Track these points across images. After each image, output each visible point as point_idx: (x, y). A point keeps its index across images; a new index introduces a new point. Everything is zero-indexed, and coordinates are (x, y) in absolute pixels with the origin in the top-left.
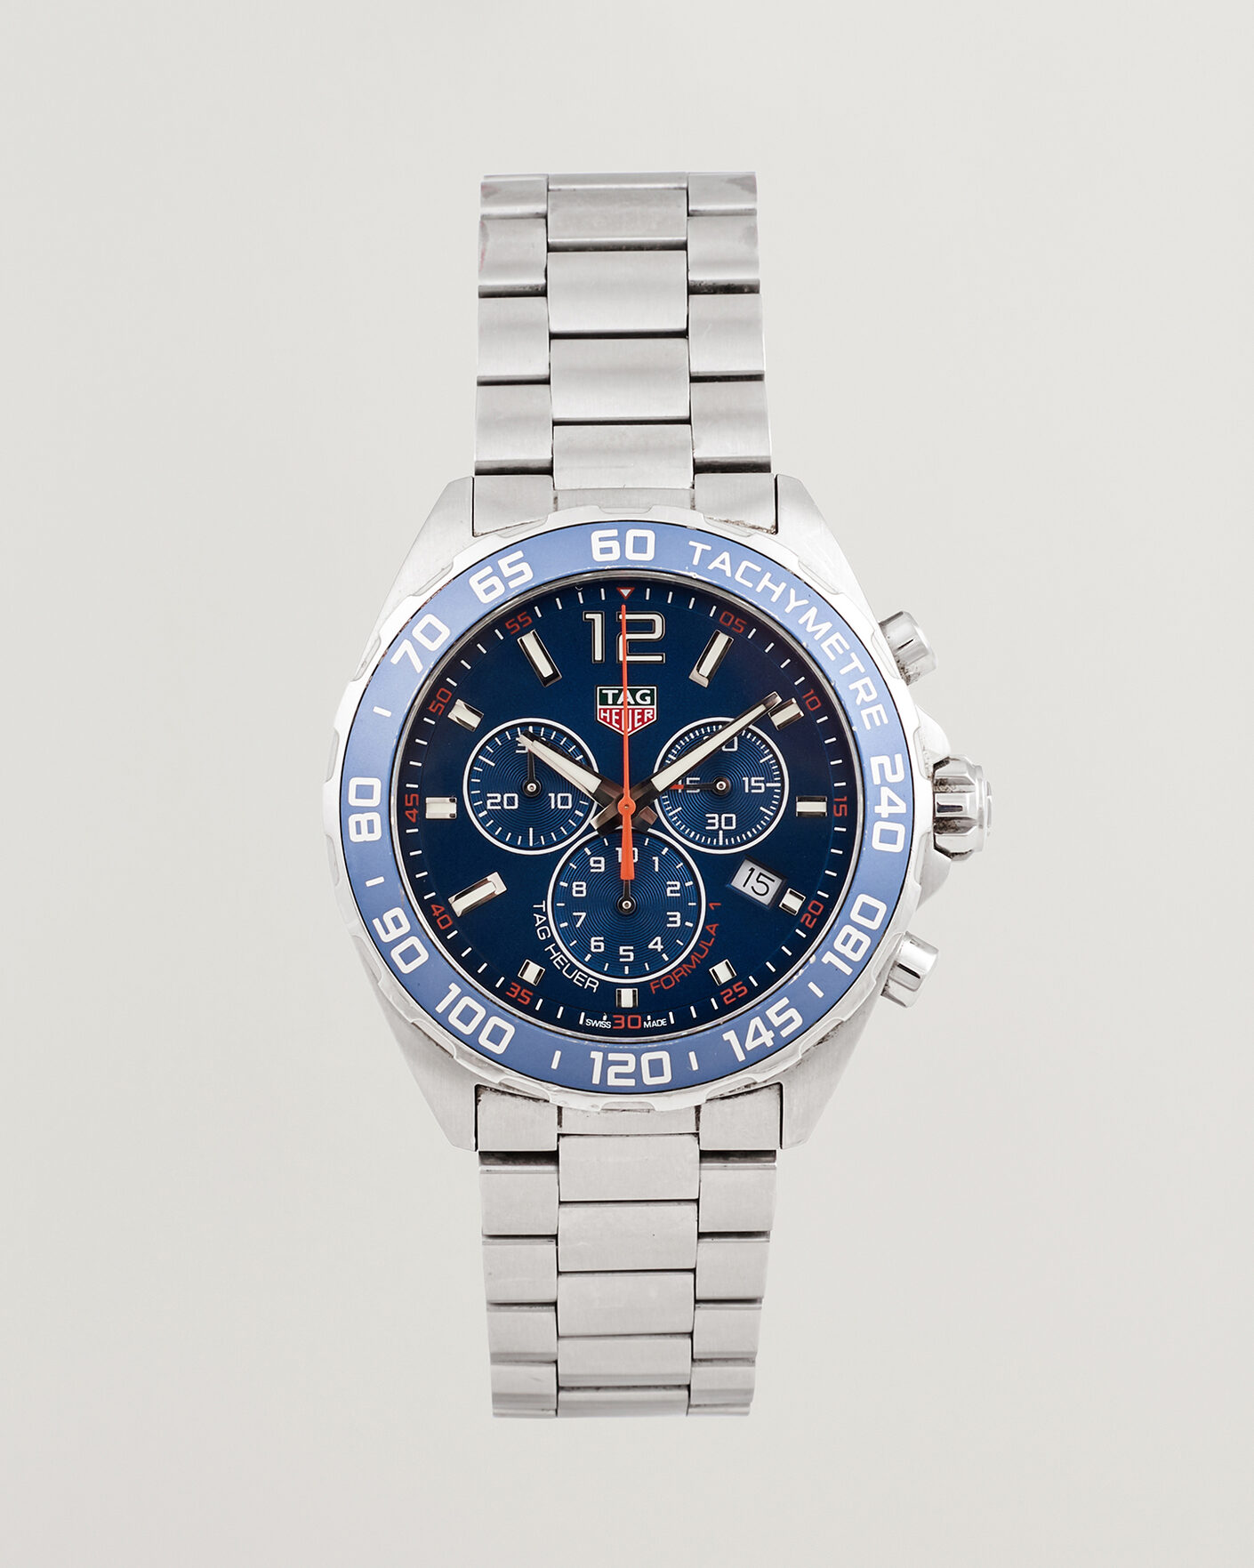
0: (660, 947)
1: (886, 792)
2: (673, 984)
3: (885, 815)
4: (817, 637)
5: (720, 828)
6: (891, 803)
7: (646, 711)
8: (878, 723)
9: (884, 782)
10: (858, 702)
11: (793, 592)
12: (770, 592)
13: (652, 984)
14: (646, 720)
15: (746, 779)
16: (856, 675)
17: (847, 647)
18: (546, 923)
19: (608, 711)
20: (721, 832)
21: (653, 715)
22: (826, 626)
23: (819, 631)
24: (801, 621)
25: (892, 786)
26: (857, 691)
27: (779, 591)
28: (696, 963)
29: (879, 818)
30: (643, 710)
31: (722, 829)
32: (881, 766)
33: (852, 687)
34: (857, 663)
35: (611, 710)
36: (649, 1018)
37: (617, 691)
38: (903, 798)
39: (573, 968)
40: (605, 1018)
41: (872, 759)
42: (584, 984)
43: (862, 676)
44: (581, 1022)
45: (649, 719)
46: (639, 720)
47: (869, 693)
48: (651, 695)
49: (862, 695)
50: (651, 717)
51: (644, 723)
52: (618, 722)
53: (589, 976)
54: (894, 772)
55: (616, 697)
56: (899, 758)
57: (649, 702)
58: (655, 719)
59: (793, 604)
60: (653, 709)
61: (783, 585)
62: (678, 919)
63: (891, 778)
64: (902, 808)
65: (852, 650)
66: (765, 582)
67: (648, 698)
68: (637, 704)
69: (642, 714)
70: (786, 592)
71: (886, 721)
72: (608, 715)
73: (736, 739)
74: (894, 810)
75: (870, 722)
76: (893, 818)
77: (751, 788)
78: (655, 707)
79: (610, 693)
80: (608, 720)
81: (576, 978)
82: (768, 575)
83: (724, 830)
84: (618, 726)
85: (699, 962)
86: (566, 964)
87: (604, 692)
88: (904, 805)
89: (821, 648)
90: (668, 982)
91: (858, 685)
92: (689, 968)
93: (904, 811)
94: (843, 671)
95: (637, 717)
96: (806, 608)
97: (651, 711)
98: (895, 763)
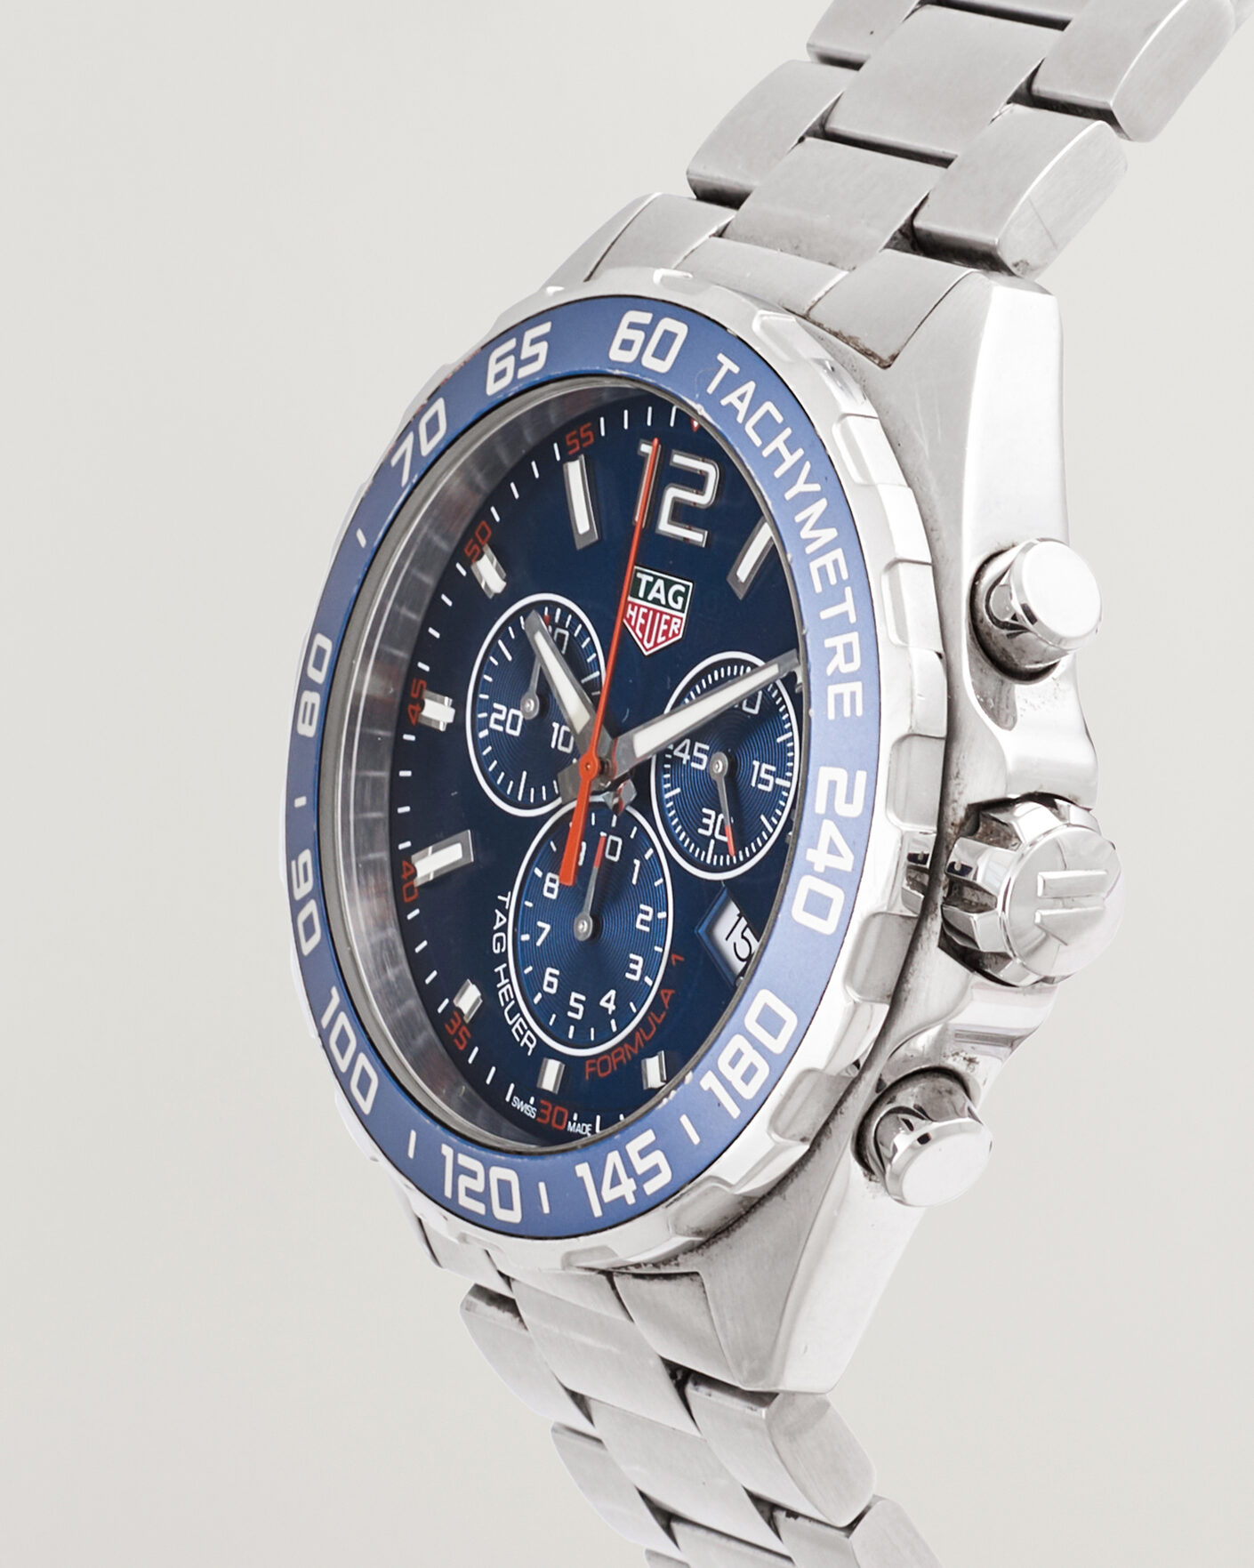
0: (611, 1007)
1: (829, 830)
2: (609, 1072)
3: (819, 868)
4: (809, 549)
5: (713, 836)
6: (833, 849)
7: (674, 620)
8: (847, 713)
9: (831, 813)
10: (830, 670)
11: (807, 466)
12: (777, 458)
13: (588, 1062)
14: (670, 635)
15: (756, 763)
16: (841, 625)
17: (845, 575)
18: (504, 929)
19: (636, 608)
20: (712, 842)
21: (679, 629)
22: (830, 534)
23: (818, 538)
24: (799, 518)
25: (841, 823)
26: (833, 650)
27: (790, 460)
28: (639, 1046)
29: (809, 869)
30: (672, 616)
31: (714, 838)
32: (833, 785)
33: (829, 643)
34: (848, 606)
35: (640, 606)
36: (575, 1118)
37: (651, 579)
38: (852, 846)
39: (515, 1010)
40: (532, 1100)
41: (823, 769)
42: (521, 1037)
43: (850, 629)
44: (508, 1099)
45: (674, 635)
46: (665, 633)
47: (849, 658)
48: (684, 595)
49: (838, 660)
50: (677, 632)
51: (668, 639)
52: (643, 628)
53: (530, 1028)
54: (849, 799)
55: (649, 586)
56: (861, 777)
57: (679, 606)
58: (680, 636)
59: (801, 487)
60: (681, 619)
61: (800, 453)
62: (639, 968)
63: (842, 809)
64: (846, 863)
65: (849, 583)
66: (779, 443)
67: (680, 599)
68: (667, 606)
69: (668, 623)
70: (798, 467)
71: (859, 712)
72: (634, 614)
73: (760, 693)
74: (835, 862)
75: (836, 708)
76: (831, 875)
77: (760, 780)
78: (684, 616)
79: (645, 579)
80: (633, 623)
81: (516, 1024)
82: (788, 432)
83: (716, 840)
84: (640, 636)
85: (643, 1045)
86: (510, 1000)
87: (639, 575)
88: (851, 857)
89: (808, 567)
90: (604, 1065)
91: (837, 642)
92: (630, 1051)
93: (849, 868)
94: (825, 614)
95: (663, 627)
96: (814, 498)
97: (679, 621)
98: (853, 784)
